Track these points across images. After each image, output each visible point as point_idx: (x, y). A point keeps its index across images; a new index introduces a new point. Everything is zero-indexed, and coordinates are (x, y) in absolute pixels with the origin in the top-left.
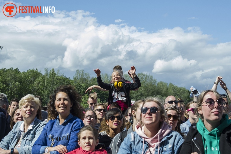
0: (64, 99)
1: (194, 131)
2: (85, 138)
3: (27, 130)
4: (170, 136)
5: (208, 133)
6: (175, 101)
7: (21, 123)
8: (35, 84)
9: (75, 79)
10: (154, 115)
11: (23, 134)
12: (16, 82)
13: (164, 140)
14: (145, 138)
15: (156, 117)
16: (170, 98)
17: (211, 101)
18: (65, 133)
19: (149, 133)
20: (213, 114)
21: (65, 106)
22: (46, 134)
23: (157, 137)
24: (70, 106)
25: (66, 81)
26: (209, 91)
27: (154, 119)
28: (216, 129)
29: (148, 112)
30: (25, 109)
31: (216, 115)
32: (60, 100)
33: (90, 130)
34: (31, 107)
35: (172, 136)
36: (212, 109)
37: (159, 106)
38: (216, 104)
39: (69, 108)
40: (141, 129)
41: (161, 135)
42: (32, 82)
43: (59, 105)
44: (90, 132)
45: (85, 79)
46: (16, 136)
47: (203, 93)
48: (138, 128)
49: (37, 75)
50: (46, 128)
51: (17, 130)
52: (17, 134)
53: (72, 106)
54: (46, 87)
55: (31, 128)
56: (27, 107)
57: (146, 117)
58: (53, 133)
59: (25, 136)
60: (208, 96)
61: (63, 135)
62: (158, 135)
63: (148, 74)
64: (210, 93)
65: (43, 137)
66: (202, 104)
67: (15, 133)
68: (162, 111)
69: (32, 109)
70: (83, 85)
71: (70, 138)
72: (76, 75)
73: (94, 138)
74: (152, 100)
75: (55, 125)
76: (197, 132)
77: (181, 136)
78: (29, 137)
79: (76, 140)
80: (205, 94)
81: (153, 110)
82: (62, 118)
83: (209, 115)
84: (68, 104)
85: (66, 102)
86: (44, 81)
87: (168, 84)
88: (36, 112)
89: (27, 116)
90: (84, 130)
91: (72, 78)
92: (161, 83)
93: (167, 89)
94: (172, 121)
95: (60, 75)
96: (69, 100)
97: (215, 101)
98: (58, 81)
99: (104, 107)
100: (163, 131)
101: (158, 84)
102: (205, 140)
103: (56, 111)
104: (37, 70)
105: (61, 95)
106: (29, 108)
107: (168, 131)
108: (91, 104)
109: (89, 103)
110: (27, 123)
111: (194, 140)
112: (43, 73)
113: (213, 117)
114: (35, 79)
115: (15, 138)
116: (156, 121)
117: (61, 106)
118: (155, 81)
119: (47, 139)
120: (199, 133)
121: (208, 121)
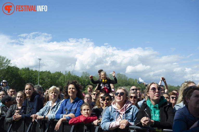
0: (73, 88)
1: (145, 105)
2: (85, 110)
3: (54, 106)
4: (131, 107)
5: (153, 106)
6: (135, 89)
7: (50, 102)
8: (60, 79)
9: (82, 77)
10: (122, 97)
11: (51, 108)
12: (49, 78)
13: (127, 110)
14: (117, 109)
15: (123, 98)
16: (133, 87)
17: (154, 89)
18: (74, 108)
19: (119, 106)
20: (155, 96)
21: (73, 92)
22: (63, 107)
23: (123, 109)
24: (76, 92)
25: (77, 78)
26: (153, 83)
27: (122, 99)
28: (157, 104)
29: (119, 95)
30: (51, 94)
31: (157, 96)
32: (70, 89)
33: (87, 105)
34: (55, 93)
35: (132, 108)
36: (155, 94)
37: (125, 92)
38: (157, 90)
39: (75, 93)
40: (115, 105)
41: (126, 107)
42: (58, 78)
43: (70, 92)
44: (87, 106)
45: (87, 77)
46: (47, 109)
47: (150, 84)
48: (113, 104)
49: (60, 75)
50: (63, 104)
51: (48, 106)
52: (48, 108)
53: (77, 92)
54: (66, 82)
55: (56, 105)
56: (52, 93)
57: (117, 98)
58: (67, 107)
59: (52, 109)
60: (152, 86)
61: (73, 109)
62: (124, 107)
63: (123, 74)
64: (153, 84)
65: (61, 109)
66: (149, 91)
67: (47, 107)
68: (127, 94)
69: (56, 94)
70: (86, 80)
71: (77, 110)
72: (83, 75)
73: (90, 109)
74: (120, 89)
75: (68, 102)
76: (147, 105)
77: (137, 108)
78: (55, 109)
79: (80, 111)
80: (151, 85)
81: (122, 94)
82: (72, 99)
83: (153, 97)
84: (74, 91)
85: (74, 90)
86: (65, 78)
87: (135, 79)
88: (58, 95)
89: (53, 98)
90: (84, 105)
91: (80, 76)
92: (131, 79)
93: (134, 82)
94: (133, 99)
95: (73, 75)
96: (75, 89)
97: (156, 88)
98: (73, 78)
99: (97, 93)
100: (127, 105)
101: (129, 79)
102: (151, 110)
103: (69, 95)
104: (60, 72)
105: (71, 86)
106: (53, 94)
107: (129, 105)
108: (89, 91)
109: (88, 90)
110: (53, 102)
111: (145, 110)
112: (64, 73)
113: (156, 98)
114: (59, 77)
115: (47, 110)
116: (123, 100)
117: (71, 92)
118: (127, 78)
119: (64, 110)
120: (148, 106)
121: (153, 100)
